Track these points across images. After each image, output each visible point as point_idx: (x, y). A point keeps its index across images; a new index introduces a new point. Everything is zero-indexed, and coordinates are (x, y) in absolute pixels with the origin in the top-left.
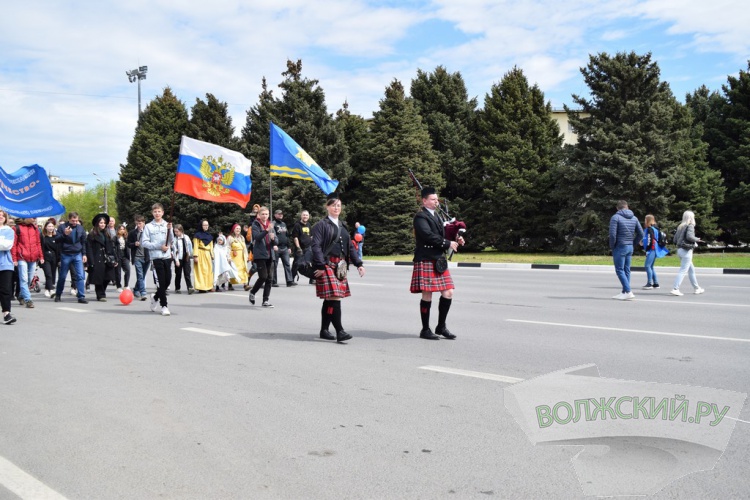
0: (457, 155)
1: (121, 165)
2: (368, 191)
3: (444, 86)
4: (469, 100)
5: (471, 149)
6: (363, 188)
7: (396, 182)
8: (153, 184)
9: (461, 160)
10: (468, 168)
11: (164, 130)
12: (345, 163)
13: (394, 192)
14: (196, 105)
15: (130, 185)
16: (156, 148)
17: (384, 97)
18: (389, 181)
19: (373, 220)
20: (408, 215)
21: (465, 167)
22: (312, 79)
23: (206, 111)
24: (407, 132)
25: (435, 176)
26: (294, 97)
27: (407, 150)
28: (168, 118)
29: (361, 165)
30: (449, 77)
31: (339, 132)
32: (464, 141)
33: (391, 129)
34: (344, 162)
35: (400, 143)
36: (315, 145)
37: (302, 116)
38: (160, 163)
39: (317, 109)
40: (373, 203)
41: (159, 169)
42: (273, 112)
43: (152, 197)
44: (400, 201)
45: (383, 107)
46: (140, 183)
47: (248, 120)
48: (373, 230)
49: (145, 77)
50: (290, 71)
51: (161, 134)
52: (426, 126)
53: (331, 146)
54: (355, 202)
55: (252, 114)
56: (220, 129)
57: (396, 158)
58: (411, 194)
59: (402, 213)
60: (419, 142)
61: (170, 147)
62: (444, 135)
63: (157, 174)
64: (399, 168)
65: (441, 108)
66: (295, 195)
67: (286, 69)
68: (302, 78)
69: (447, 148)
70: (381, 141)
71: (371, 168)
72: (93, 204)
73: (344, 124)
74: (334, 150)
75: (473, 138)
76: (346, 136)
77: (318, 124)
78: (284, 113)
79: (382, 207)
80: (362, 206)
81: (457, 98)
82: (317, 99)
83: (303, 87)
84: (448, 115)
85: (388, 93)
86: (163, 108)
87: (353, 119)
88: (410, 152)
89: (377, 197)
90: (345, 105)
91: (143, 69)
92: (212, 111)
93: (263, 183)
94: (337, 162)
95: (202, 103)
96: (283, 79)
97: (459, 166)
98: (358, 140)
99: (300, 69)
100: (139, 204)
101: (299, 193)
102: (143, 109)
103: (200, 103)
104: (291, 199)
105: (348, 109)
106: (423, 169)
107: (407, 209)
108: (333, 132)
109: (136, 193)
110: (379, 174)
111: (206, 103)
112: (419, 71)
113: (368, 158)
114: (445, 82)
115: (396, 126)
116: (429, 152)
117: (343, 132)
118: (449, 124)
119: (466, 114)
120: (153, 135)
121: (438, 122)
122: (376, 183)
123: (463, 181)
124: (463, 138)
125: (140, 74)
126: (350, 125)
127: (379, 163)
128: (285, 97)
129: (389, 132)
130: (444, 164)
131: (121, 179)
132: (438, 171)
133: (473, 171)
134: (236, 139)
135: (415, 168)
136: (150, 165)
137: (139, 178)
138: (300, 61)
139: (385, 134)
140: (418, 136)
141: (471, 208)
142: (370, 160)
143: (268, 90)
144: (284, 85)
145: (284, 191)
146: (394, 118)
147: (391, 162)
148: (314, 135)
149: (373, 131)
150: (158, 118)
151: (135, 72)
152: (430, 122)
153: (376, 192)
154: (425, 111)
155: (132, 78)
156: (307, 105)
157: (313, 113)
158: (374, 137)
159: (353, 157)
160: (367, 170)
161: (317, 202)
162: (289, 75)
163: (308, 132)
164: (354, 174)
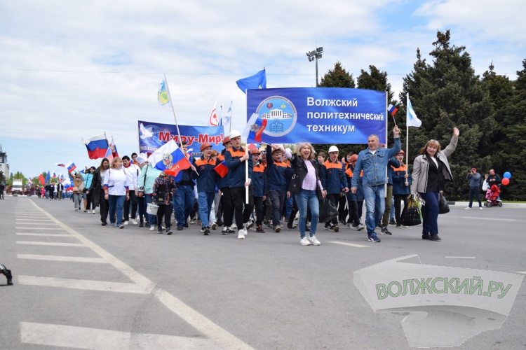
2: (512, 142)
6: (508, 140)
14: (361, 76)
19: (518, 168)
22: (459, 47)
23: (369, 80)
26: (444, 63)
29: (505, 120)
31: (485, 90)
34: (489, 118)
36: (463, 103)
37: (451, 79)
39: (464, 72)
40: (517, 153)
42: (425, 76)
47: (404, 85)
48: (517, 178)
49: (321, 56)
50: (439, 41)
53: (477, 104)
54: (501, 153)
55: (408, 80)
67: (437, 39)
68: (451, 46)
70: (524, 98)
71: (515, 122)
73: (490, 84)
74: (480, 107)
76: (491, 94)
77: (465, 85)
78: (434, 77)
80: (507, 156)
82: (464, 63)
83: (452, 54)
86: (334, 80)
87: (499, 79)
89: (521, 147)
90: (491, 67)
91: (320, 50)
92: (374, 79)
93: (416, 137)
94: (483, 117)
95: (366, 73)
96: (434, 48)
98: (503, 97)
99: (448, 38)
102: (320, 81)
103: (364, 74)
105: (493, 71)
108: (479, 92)
110: (523, 127)
111: (370, 73)
113: (513, 113)
117: (488, 91)
122: (521, 135)
125: (317, 54)
126: (495, 84)
128: (435, 64)
134: (395, 102)
138: (448, 32)
142: (514, 115)
143: (422, 59)
144: (434, 54)
148: (461, 96)
149: (517, 88)
151: (313, 53)
153: (520, 144)
155: (311, 58)
156: (455, 69)
157: (461, 76)
158: (519, 94)
159: (498, 113)
160: (512, 124)
161: (465, 153)
162: (438, 44)
163: (456, 92)
164: (500, 128)
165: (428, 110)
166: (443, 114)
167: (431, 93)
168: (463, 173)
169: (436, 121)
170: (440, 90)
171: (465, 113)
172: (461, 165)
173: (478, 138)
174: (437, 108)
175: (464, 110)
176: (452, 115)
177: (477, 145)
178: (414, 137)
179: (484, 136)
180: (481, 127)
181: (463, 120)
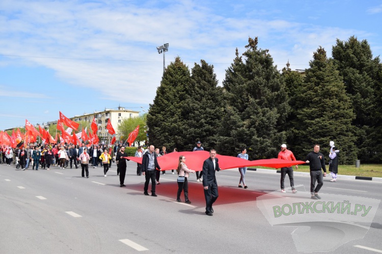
0: (364, 95)
1: (150, 105)
2: (301, 121)
3: (355, 50)
4: (373, 58)
5: (375, 92)
6: (298, 120)
7: (321, 116)
8: (167, 117)
9: (367, 100)
10: (372, 105)
11: (175, 83)
12: (285, 104)
13: (319, 122)
14: (195, 67)
15: (154, 117)
16: (170, 94)
17: (313, 59)
18: (315, 115)
19: (305, 141)
20: (328, 138)
21: (370, 105)
22: (264, 50)
23: (201, 71)
24: (328, 82)
25: (348, 111)
26: (252, 61)
27: (328, 94)
28: (177, 76)
29: (297, 105)
30: (359, 43)
31: (282, 83)
32: (369, 87)
33: (317, 81)
35: (323, 90)
36: (266, 92)
37: (258, 73)
38: (172, 103)
39: (267, 68)
40: (304, 130)
41: (172, 107)
42: (239, 71)
43: (167, 124)
44: (322, 128)
45: (311, 66)
46: (160, 116)
47: (226, 75)
48: (304, 148)
49: (167, 50)
50: (250, 44)
51: (173, 86)
52: (342, 77)
53: (276, 93)
54: (293, 129)
55: (229, 71)
56: (209, 82)
57: (320, 100)
58: (330, 124)
59: (323, 137)
60: (336, 89)
61: (178, 94)
62: (355, 83)
63: (170, 110)
64: (322, 106)
65: (353, 65)
66: (252, 125)
67: (248, 44)
68: (258, 49)
69: (357, 92)
70: (310, 89)
71: (303, 106)
72: (141, 125)
74: (278, 95)
75: (376, 84)
76: (287, 85)
77: (268, 79)
78: (246, 72)
79: (310, 132)
80: (297, 131)
81: (364, 58)
82: (267, 62)
83: (259, 55)
84: (358, 69)
85: (315, 56)
86: (174, 70)
87: (293, 74)
88: (330, 96)
89: (307, 126)
90: (288, 65)
91: (167, 45)
92: (204, 71)
93: (232, 117)
94: (280, 103)
95: (199, 66)
96: (246, 50)
97: (365, 104)
98: (296, 87)
99: (256, 43)
100: (159, 129)
101: (254, 124)
103: (197, 66)
104: (249, 127)
105: (289, 67)
106: (339, 107)
107: (328, 134)
108: (278, 84)
109: (158, 122)
110: (308, 110)
111: (201, 66)
112: (338, 41)
113: (302, 100)
114: (356, 47)
115: (320, 79)
116: (343, 95)
117: (285, 83)
118: (358, 75)
119: (371, 68)
120: (168, 86)
121: (351, 75)
122: (306, 116)
123: (369, 114)
124: (369, 85)
125: (164, 48)
126: (290, 78)
127: (309, 103)
128: (247, 62)
129: (315, 82)
130: (355, 103)
131: (150, 113)
132: (351, 108)
133: (376, 107)
134: (219, 88)
135: (333, 106)
136: (166, 105)
137: (159, 113)
138: (256, 38)
139: (313, 83)
140: (336, 85)
141: (374, 133)
142: (302, 101)
143: (239, 56)
144: (246, 54)
145: (245, 122)
146: (319, 73)
147: (316, 102)
148: (264, 86)
149: (305, 82)
150: (172, 76)
151: (162, 47)
152: (345, 75)
153: (306, 123)
154: (341, 67)
155: (160, 51)
156: (260, 67)
157: (265, 72)
158: (306, 86)
159: (292, 99)
160: (301, 108)
161: (266, 129)
162: (250, 47)
163: (261, 84)
164: (292, 111)
165: (241, 96)
166: (251, 99)
167: (243, 83)
168: (265, 144)
169: (247, 105)
170: (249, 82)
171: (267, 99)
172: (264, 138)
173: (276, 119)
174: (247, 95)
175: (266, 97)
176: (257, 100)
177: (275, 123)
178: (230, 117)
179: (281, 117)
180: (278, 109)
181: (266, 104)
